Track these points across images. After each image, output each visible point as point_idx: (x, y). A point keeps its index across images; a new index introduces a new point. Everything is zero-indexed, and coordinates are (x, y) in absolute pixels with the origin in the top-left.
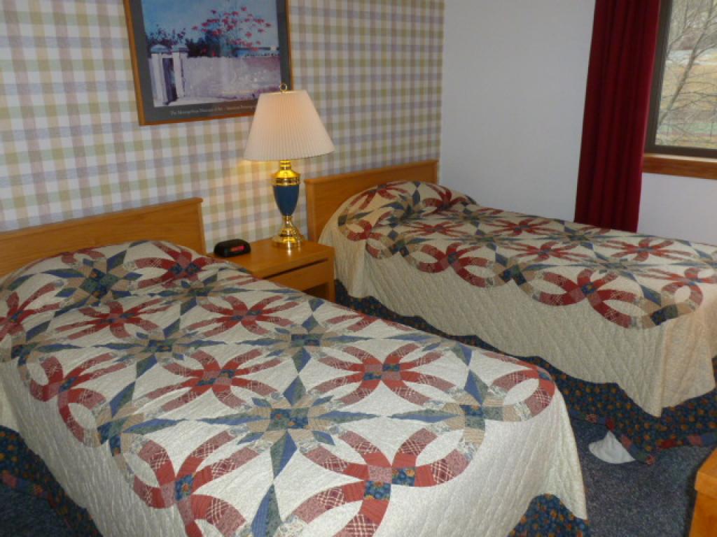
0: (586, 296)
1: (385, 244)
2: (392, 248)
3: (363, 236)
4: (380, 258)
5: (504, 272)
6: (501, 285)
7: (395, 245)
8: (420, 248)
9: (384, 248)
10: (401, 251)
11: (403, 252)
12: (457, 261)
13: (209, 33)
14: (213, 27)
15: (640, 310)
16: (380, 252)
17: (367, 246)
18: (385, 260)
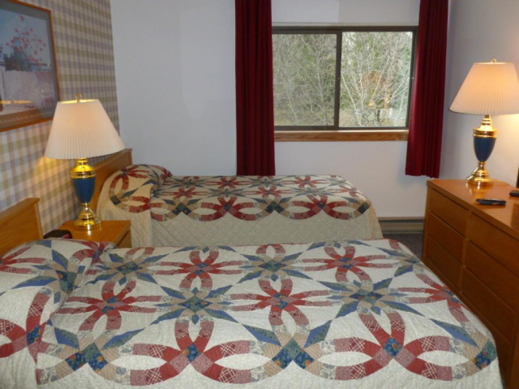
0: (322, 209)
1: (168, 209)
2: (176, 210)
3: (146, 208)
4: (166, 220)
5: (268, 207)
6: (267, 215)
7: (177, 208)
8: (200, 205)
9: (167, 212)
10: (183, 212)
11: (186, 211)
12: (232, 208)
13: (15, 49)
14: (17, 44)
15: (351, 208)
16: (164, 216)
17: (152, 213)
18: (169, 221)
